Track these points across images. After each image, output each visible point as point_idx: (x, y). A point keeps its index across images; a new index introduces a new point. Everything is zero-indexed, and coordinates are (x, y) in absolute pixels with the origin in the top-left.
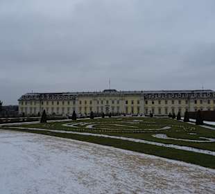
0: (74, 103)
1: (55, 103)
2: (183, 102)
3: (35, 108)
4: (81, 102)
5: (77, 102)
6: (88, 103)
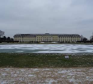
0: (35, 38)
1: (28, 38)
2: (70, 38)
3: (20, 40)
4: (37, 38)
5: (36, 38)
6: (40, 38)
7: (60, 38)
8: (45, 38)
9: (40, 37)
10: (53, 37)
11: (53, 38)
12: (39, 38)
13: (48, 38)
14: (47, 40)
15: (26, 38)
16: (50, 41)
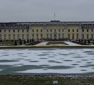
0: (28, 31)
4: (33, 31)
5: (30, 31)
6: (39, 31)
7: (85, 30)
8: (49, 32)
9: (39, 29)
10: (69, 28)
11: (69, 31)
12: (37, 30)
13: (57, 31)
14: (55, 35)
15: (7, 31)
16: (61, 37)
